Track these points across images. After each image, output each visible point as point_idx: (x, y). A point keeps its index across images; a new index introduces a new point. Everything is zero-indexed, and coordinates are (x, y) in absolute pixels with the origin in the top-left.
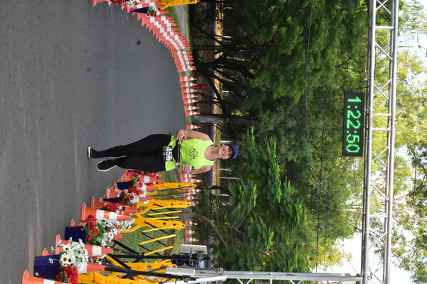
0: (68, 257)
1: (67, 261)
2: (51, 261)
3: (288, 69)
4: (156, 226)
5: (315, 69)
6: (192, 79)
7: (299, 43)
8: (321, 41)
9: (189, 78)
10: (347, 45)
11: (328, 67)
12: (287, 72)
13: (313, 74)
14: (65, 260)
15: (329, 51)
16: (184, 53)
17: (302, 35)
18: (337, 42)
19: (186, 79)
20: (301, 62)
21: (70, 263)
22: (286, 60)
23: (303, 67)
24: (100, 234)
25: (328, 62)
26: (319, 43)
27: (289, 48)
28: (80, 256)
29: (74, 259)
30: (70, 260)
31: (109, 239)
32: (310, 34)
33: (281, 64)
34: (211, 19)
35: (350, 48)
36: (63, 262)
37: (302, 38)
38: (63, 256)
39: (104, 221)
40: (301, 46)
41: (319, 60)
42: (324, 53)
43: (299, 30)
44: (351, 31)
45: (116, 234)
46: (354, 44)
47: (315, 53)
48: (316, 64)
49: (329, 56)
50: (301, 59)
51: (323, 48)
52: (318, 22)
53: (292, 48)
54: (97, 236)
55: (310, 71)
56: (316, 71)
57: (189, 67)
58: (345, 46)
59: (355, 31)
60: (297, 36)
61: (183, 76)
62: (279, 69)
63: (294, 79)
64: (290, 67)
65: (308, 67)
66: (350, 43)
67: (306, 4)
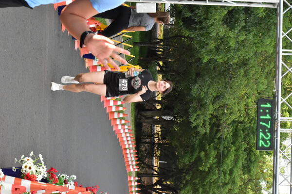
1: (28, 168)
2: (14, 169)
3: (205, 183)
5: (224, 183)
6: (137, 179)
7: (214, 163)
8: (229, 162)
9: (135, 178)
11: (234, 182)
12: (204, 185)
13: (223, 186)
14: (26, 167)
15: (235, 170)
17: (215, 158)
18: (240, 164)
19: (132, 179)
20: (215, 177)
22: (204, 175)
23: (215, 182)
25: (234, 178)
26: (227, 164)
27: (205, 166)
32: (221, 158)
33: (200, 180)
35: (249, 171)
37: (216, 160)
40: (215, 166)
41: (228, 176)
42: (231, 172)
43: (213, 153)
44: (250, 159)
46: (252, 168)
47: (225, 171)
48: (225, 179)
49: (235, 173)
50: (215, 175)
51: (230, 167)
52: (227, 148)
53: (209, 166)
55: (221, 184)
56: (225, 184)
58: (246, 169)
59: (253, 158)
60: (212, 158)
61: (130, 176)
62: (199, 183)
63: (210, 191)
64: (207, 181)
65: (220, 181)
66: (249, 167)
67: (219, 135)
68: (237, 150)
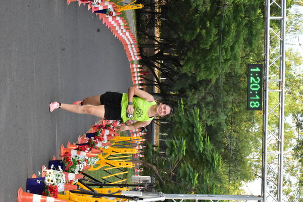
0: (51, 178)
1: (50, 181)
2: (39, 181)
3: (207, 59)
4: (114, 165)
6: (139, 66)
7: (215, 41)
8: (230, 39)
9: (136, 65)
10: (249, 42)
11: (235, 58)
12: (206, 61)
13: (225, 63)
14: (48, 180)
15: (236, 46)
16: (133, 46)
17: (217, 35)
18: (241, 40)
19: (134, 66)
20: (216, 55)
21: (52, 183)
22: (206, 52)
23: (218, 58)
24: (74, 166)
25: (235, 54)
26: (229, 41)
27: (207, 44)
28: (60, 178)
29: (55, 180)
30: (52, 181)
31: (80, 169)
32: (222, 35)
33: (202, 56)
34: (152, 25)
35: (251, 44)
36: (48, 182)
37: (217, 38)
38: (47, 178)
39: (76, 156)
40: (216, 43)
41: (229, 53)
42: (232, 48)
43: (214, 31)
44: (251, 32)
45: (85, 165)
46: (253, 41)
47: (226, 47)
48: (227, 55)
49: (236, 49)
50: (217, 52)
51: (231, 44)
52: (229, 25)
53: (210, 44)
54: (71, 167)
55: (223, 61)
56: (227, 60)
57: (136, 57)
58: (247, 43)
59: (254, 32)
60: (213, 36)
61: (133, 64)
62: (201, 59)
63: (212, 67)
64: (208, 58)
65: (221, 58)
66: (251, 41)
67: (219, 13)
68: (238, 26)
